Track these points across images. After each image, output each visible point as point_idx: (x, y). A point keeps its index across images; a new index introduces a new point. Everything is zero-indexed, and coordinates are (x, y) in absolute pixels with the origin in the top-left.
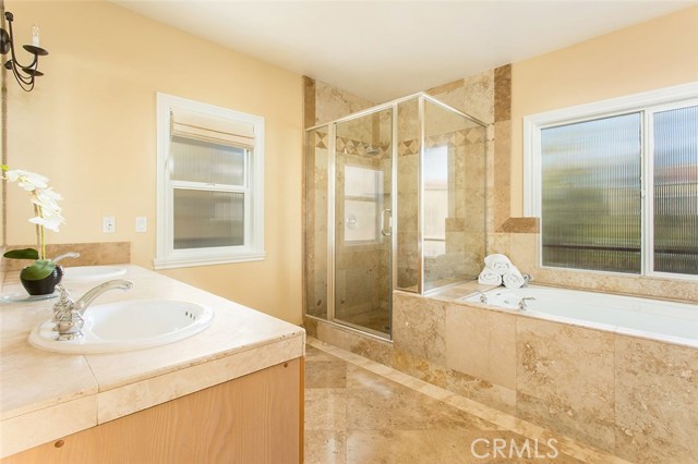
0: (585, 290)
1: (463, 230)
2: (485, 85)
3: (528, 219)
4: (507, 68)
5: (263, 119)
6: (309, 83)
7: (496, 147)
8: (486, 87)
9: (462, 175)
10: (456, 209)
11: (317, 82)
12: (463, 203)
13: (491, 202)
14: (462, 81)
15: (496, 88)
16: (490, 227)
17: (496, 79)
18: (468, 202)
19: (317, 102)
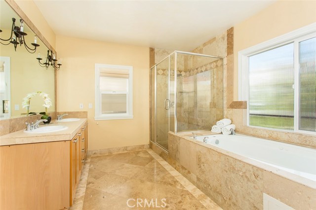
0: (262, 137)
1: (215, 107)
2: (223, 38)
3: (240, 102)
4: (232, 29)
5: (132, 67)
6: (152, 50)
7: (228, 67)
8: (224, 40)
9: (215, 82)
10: (214, 98)
11: (155, 49)
12: (216, 95)
13: (225, 94)
14: (215, 38)
15: (228, 39)
16: (225, 106)
17: (228, 35)
18: (218, 94)
19: (156, 57)
